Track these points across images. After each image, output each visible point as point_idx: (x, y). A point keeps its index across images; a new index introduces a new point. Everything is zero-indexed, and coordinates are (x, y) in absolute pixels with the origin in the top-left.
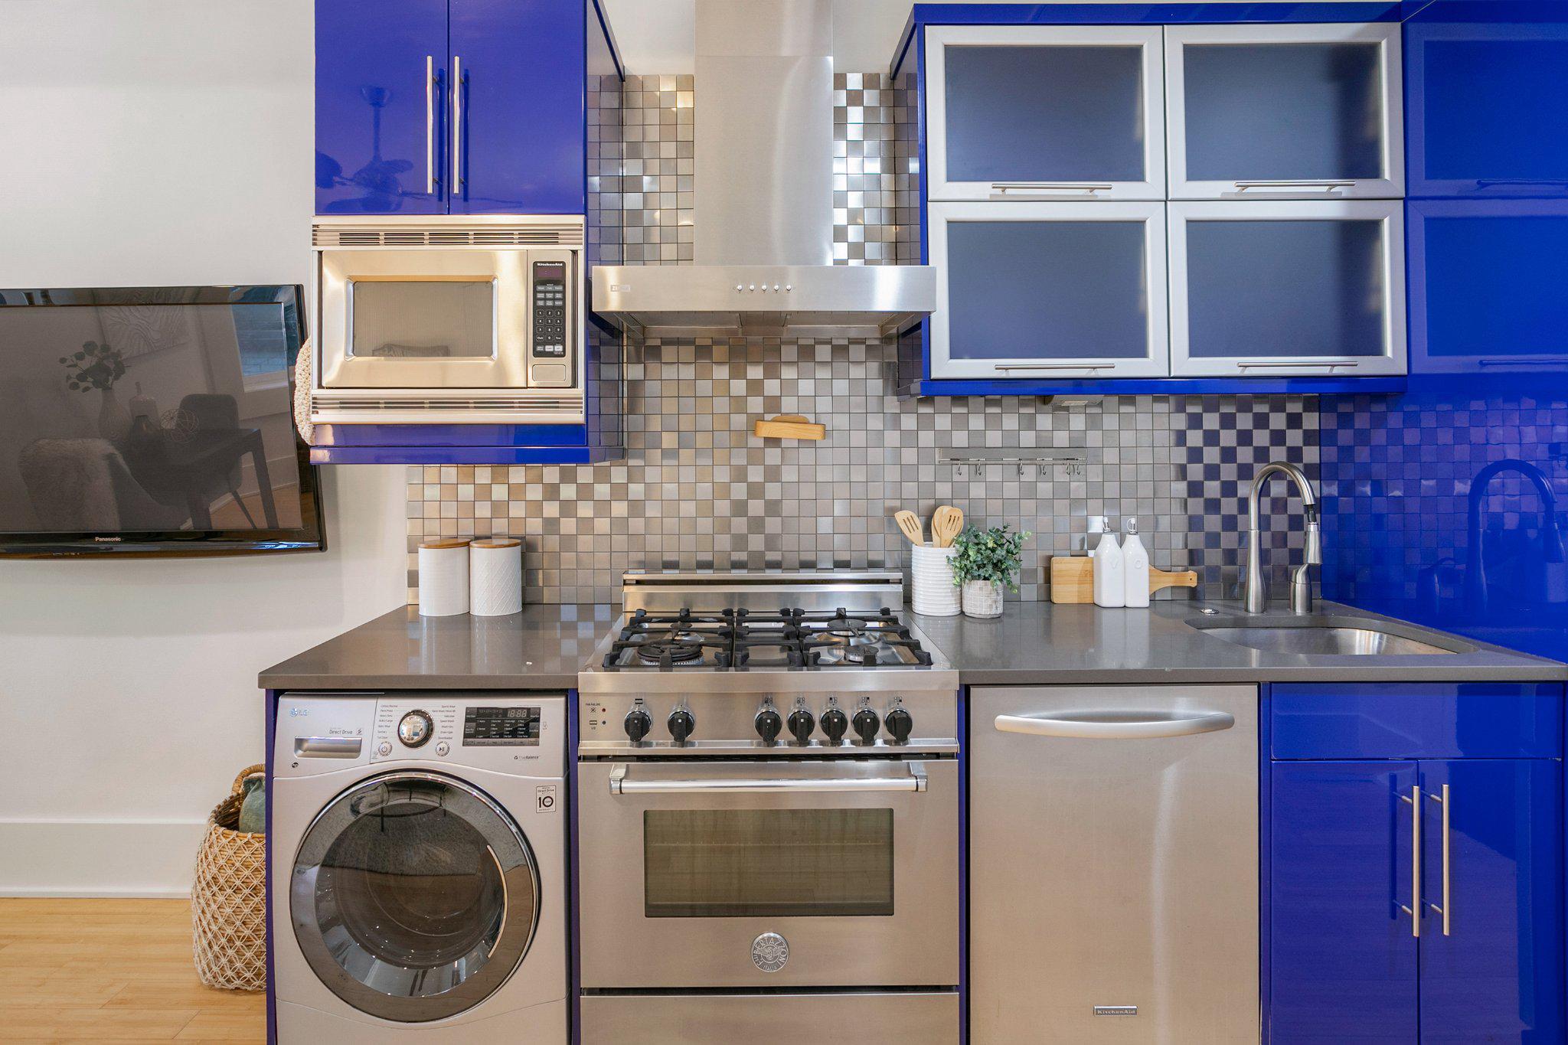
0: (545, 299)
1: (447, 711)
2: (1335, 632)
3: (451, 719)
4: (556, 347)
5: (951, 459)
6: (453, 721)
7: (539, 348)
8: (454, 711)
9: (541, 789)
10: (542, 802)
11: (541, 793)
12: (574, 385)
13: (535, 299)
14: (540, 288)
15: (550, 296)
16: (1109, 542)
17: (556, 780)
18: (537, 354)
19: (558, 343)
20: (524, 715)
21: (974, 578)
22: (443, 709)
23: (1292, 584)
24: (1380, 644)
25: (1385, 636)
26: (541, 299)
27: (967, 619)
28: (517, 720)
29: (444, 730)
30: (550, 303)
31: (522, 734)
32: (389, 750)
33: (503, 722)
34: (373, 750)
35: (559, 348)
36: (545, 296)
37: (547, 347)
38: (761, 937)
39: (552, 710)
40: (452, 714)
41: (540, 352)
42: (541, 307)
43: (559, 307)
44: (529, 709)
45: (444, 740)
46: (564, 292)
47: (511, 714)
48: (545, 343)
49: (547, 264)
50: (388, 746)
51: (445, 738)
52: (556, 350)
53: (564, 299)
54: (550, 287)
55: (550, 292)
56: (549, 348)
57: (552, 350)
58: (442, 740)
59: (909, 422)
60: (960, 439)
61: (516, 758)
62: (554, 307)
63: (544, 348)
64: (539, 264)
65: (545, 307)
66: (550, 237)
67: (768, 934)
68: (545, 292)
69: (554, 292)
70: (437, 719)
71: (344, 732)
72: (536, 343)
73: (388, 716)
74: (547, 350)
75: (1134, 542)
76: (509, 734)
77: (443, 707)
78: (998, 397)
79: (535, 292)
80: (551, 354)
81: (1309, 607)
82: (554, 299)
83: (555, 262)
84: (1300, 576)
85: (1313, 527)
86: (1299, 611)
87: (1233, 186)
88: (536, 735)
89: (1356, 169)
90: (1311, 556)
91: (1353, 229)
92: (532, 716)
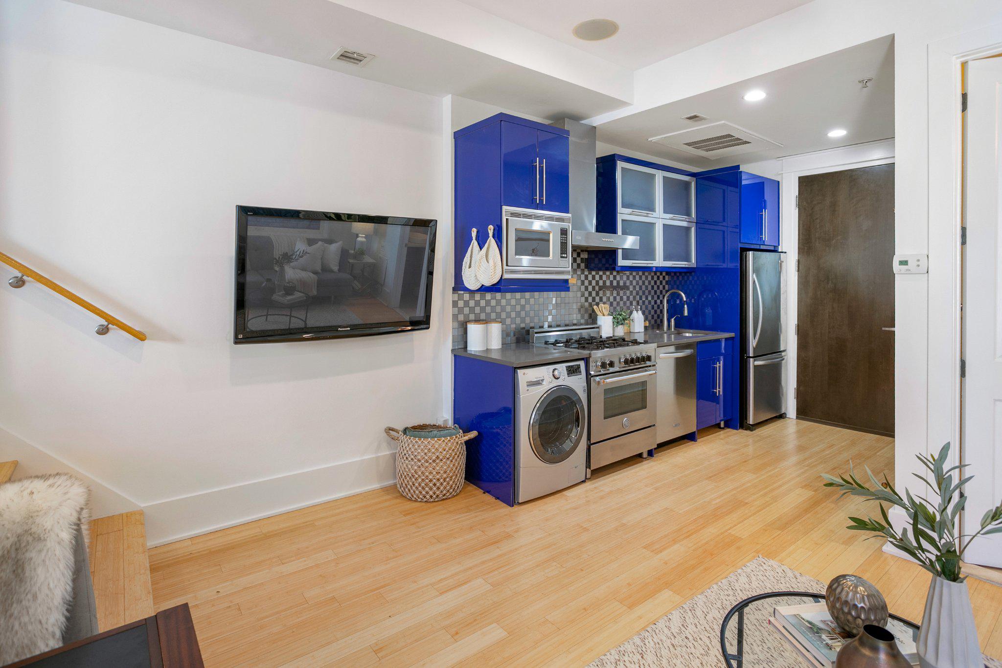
2: (682, 333)
3: (563, 370)
10: (584, 390)
11: (583, 387)
12: (568, 267)
13: (561, 240)
16: (635, 312)
17: (585, 383)
18: (562, 257)
20: (577, 366)
21: (620, 325)
28: (576, 368)
29: (563, 373)
31: (577, 372)
32: (551, 381)
33: (574, 369)
34: (548, 382)
35: (566, 255)
38: (624, 420)
39: (582, 364)
40: (563, 368)
42: (562, 242)
43: (565, 242)
46: (567, 237)
47: (575, 366)
53: (567, 240)
54: (564, 236)
56: (563, 255)
59: (590, 277)
60: (601, 283)
61: (578, 380)
66: (563, 220)
68: (563, 238)
69: (565, 238)
70: (560, 370)
71: (539, 377)
72: (561, 254)
73: (549, 371)
75: (640, 312)
76: (575, 372)
77: (560, 367)
79: (560, 237)
80: (564, 257)
81: (675, 329)
82: (564, 240)
84: (673, 320)
85: (686, 306)
86: (673, 330)
87: (671, 216)
88: (581, 372)
89: (688, 214)
90: (686, 314)
91: (688, 229)
92: (579, 367)
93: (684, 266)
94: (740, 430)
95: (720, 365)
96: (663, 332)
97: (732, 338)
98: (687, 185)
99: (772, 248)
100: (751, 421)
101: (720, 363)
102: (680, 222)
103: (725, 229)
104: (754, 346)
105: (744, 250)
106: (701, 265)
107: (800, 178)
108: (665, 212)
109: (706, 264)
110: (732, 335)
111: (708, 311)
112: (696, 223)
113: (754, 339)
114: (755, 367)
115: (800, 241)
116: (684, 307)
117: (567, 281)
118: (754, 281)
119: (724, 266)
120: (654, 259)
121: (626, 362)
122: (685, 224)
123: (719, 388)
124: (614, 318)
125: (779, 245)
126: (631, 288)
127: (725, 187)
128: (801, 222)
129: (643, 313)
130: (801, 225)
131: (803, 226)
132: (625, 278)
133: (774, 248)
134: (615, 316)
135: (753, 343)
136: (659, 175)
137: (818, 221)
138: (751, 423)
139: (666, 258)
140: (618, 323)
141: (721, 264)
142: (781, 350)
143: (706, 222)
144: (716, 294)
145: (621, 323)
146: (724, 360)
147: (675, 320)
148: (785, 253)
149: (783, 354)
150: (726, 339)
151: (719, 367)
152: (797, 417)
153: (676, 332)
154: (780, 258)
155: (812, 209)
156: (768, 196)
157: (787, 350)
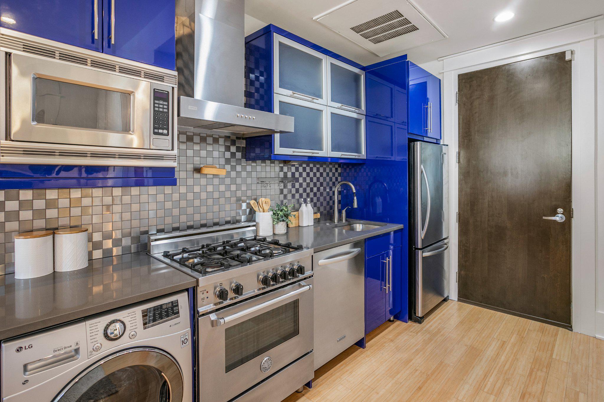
0: (159, 107)
1: (132, 315)
2: (353, 225)
3: (135, 318)
4: (164, 131)
5: (261, 182)
6: (136, 319)
7: (156, 131)
8: (135, 314)
9: (182, 336)
10: (183, 342)
11: (182, 338)
12: (173, 150)
13: (154, 107)
14: (156, 102)
15: (161, 106)
16: (304, 205)
17: (187, 330)
18: (155, 133)
19: (165, 129)
20: (170, 305)
21: (281, 221)
22: (128, 315)
23: (342, 214)
24: (362, 227)
25: (363, 225)
26: (157, 107)
27: (276, 235)
28: (167, 309)
29: (132, 325)
30: (161, 110)
31: (171, 315)
32: (100, 348)
33: (161, 311)
34: (89, 351)
35: (165, 132)
36: (159, 106)
37: (159, 130)
38: (264, 361)
39: (183, 300)
40: (134, 316)
41: (156, 132)
42: (157, 111)
43: (165, 112)
44: (172, 302)
45: (132, 330)
46: (168, 105)
47: (164, 307)
48: (158, 129)
49: (160, 91)
50: (99, 345)
51: (133, 329)
52: (164, 132)
53: (168, 109)
54: (161, 102)
55: (161, 104)
56: (160, 131)
57: (162, 132)
58: (131, 331)
59: (249, 168)
60: (263, 175)
61: (170, 326)
62: (163, 112)
63: (158, 131)
64: (156, 90)
65: (159, 111)
66: (160, 78)
67: (265, 358)
68: (159, 104)
69: (163, 105)
70: (126, 321)
71: (65, 348)
72: (155, 128)
73: (96, 329)
74: (159, 132)
75: (309, 205)
76: (165, 316)
77: (128, 314)
78: (274, 161)
79: (154, 103)
80: (162, 134)
81: (346, 220)
82: (163, 108)
83: (164, 91)
84: (344, 212)
85: (355, 198)
86: (344, 221)
87: (339, 105)
88: (178, 313)
89: (358, 106)
90: (355, 205)
91: (357, 121)
92: (175, 305)
93: (354, 157)
94: (410, 323)
95: (389, 260)
96: (332, 225)
97: (401, 230)
98: (356, 77)
99: (435, 141)
100: (420, 313)
101: (389, 258)
102: (351, 113)
103: (393, 124)
104: (423, 237)
105: (412, 141)
106: (372, 157)
107: (459, 76)
108: (332, 100)
109: (376, 156)
110: (400, 226)
111: (379, 200)
112: (366, 115)
113: (422, 231)
114: (424, 258)
115: (460, 135)
116: (353, 199)
117: (171, 170)
118: (422, 172)
119: (393, 158)
120: (321, 149)
121: (265, 281)
122: (355, 115)
123: (389, 284)
124: (274, 214)
125: (441, 138)
126: (301, 180)
127: (392, 86)
128: (461, 117)
129: (315, 205)
130: (461, 120)
131: (463, 121)
132: (293, 169)
133: (437, 141)
134: (275, 212)
135: (421, 234)
136: (326, 62)
137: (477, 115)
138: (420, 316)
139: (334, 148)
140: (278, 219)
141: (390, 157)
142: (444, 237)
143: (377, 116)
144: (385, 185)
145: (281, 219)
146: (393, 255)
147: (346, 211)
148: (447, 145)
149: (446, 241)
150: (395, 232)
151: (389, 261)
152: (458, 299)
153: (347, 223)
154: (441, 151)
155: (471, 104)
156: (431, 94)
157: (449, 237)
